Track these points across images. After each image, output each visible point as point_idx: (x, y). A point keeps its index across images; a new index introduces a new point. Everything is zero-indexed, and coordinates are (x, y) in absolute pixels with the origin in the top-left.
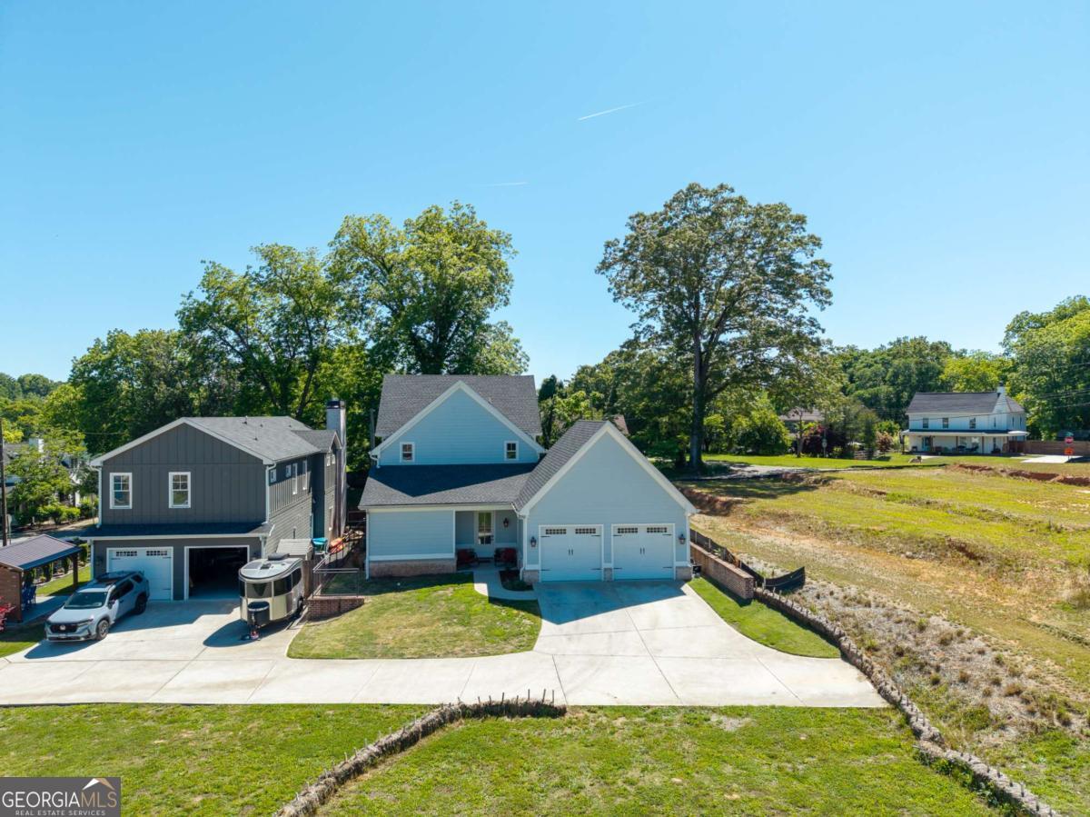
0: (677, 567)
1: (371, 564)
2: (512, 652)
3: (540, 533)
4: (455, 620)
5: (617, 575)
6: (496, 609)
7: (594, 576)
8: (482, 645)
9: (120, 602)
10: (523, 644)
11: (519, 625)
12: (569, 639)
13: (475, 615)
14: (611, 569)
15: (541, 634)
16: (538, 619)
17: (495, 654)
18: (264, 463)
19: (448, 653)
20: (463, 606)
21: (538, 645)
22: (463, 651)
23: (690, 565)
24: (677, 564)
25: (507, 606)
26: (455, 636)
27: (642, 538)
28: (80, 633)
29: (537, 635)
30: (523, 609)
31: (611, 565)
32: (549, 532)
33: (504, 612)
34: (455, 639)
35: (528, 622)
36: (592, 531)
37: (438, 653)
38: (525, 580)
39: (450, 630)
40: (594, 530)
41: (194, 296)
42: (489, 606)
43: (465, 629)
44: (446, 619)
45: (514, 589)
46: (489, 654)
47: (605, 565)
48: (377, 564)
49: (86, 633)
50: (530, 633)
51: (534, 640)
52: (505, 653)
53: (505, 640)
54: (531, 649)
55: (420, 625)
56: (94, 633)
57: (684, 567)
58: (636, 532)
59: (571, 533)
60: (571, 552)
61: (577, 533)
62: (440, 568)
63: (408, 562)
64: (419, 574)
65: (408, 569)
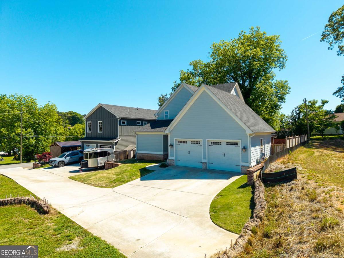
0: (242, 166)
1: (138, 154)
3: (175, 142)
9: (70, 158)
14: (206, 163)
15: (128, 183)
16: (139, 177)
18: (117, 117)
24: (242, 164)
25: (142, 171)
28: (53, 164)
31: (206, 161)
32: (180, 142)
40: (200, 142)
45: (161, 166)
47: (203, 161)
49: (54, 164)
50: (125, 182)
56: (57, 164)
57: (246, 166)
58: (221, 144)
59: (189, 143)
60: (189, 152)
61: (191, 143)
62: (158, 158)
63: (148, 154)
64: (151, 159)
65: (148, 157)
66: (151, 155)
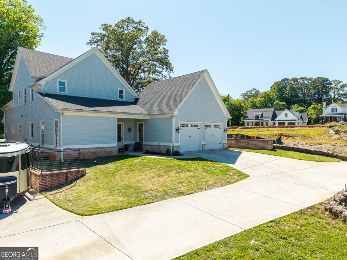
0: (224, 143)
1: (65, 152)
7: (198, 148)
14: (205, 145)
15: (237, 169)
24: (224, 141)
27: (213, 130)
32: (181, 126)
40: (198, 125)
47: (203, 143)
48: (68, 152)
57: (226, 143)
58: (211, 127)
59: (190, 126)
60: (190, 136)
61: (192, 127)
62: (109, 153)
63: (90, 150)
64: (96, 157)
65: (90, 154)
66: (95, 150)
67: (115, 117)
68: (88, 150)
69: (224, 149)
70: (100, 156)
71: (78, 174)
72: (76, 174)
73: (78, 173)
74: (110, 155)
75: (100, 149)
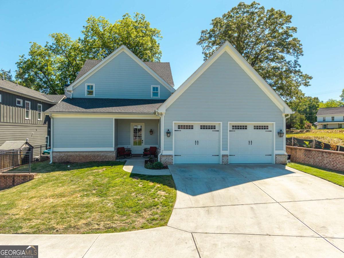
0: (276, 155)
1: (54, 154)
2: (142, 228)
3: (174, 128)
4: (94, 192)
5: (232, 160)
6: (134, 182)
7: (214, 160)
8: (110, 218)
10: (156, 216)
11: (153, 196)
12: (208, 212)
13: (113, 187)
14: (227, 156)
15: (176, 205)
16: (173, 190)
17: (123, 230)
19: (70, 226)
20: (107, 179)
21: (173, 220)
22: (87, 224)
23: (286, 153)
24: (276, 152)
25: (145, 179)
26: (87, 207)
27: (250, 133)
29: (172, 206)
30: (159, 182)
31: (227, 153)
32: (180, 127)
33: (140, 184)
34: (86, 210)
35: (163, 193)
36: (213, 127)
37: (60, 227)
38: (162, 162)
39: (85, 200)
40: (215, 126)
41: (25, 57)
42: (129, 180)
43: (101, 199)
44: (87, 191)
45: (153, 168)
46: (115, 230)
47: (223, 153)
48: (58, 154)
50: (164, 205)
51: (169, 213)
52: (134, 228)
53: (137, 212)
54: (166, 224)
55: (62, 195)
57: (282, 155)
58: (246, 129)
59: (197, 128)
60: (197, 142)
61: (201, 128)
62: (104, 157)
63: (81, 153)
64: (88, 161)
65: (81, 158)
66: (87, 154)
67: (113, 119)
68: (79, 153)
69: (276, 163)
70: (93, 160)
71: (25, 179)
72: (23, 178)
73: (25, 177)
74: (104, 160)
75: (93, 153)
